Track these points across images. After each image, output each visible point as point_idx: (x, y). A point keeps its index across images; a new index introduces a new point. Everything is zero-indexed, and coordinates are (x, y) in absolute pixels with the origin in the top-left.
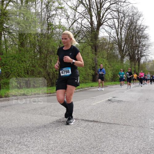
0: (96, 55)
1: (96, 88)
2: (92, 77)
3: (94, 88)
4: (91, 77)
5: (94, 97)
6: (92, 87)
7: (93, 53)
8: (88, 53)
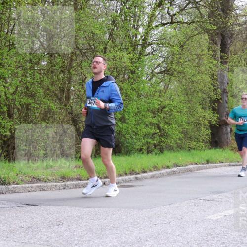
0: (226, 63)
1: (221, 166)
2: (209, 132)
3: (216, 167)
4: (206, 133)
5: (215, 196)
6: (208, 162)
7: (214, 57)
8: (199, 57)
